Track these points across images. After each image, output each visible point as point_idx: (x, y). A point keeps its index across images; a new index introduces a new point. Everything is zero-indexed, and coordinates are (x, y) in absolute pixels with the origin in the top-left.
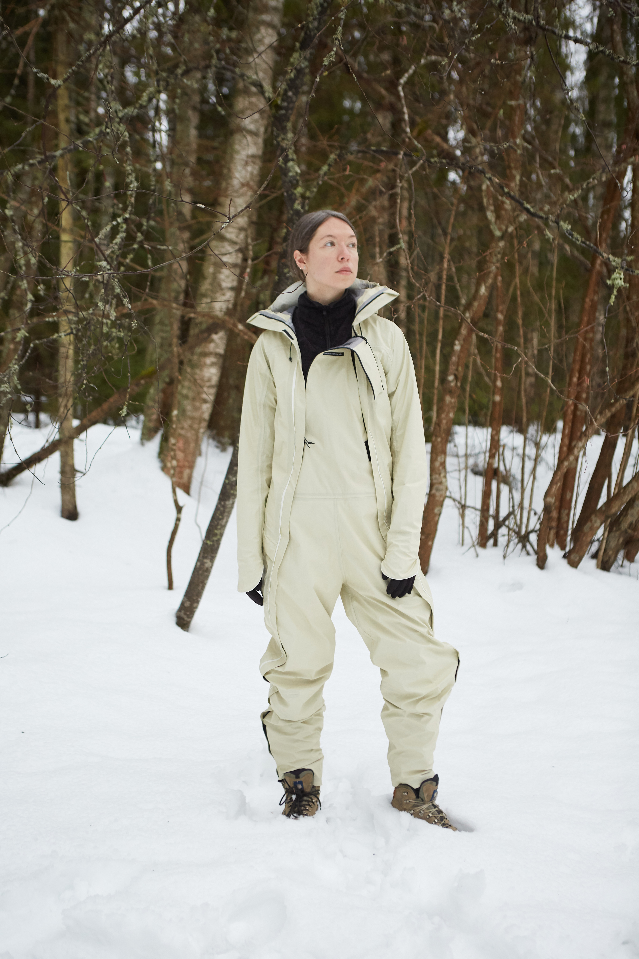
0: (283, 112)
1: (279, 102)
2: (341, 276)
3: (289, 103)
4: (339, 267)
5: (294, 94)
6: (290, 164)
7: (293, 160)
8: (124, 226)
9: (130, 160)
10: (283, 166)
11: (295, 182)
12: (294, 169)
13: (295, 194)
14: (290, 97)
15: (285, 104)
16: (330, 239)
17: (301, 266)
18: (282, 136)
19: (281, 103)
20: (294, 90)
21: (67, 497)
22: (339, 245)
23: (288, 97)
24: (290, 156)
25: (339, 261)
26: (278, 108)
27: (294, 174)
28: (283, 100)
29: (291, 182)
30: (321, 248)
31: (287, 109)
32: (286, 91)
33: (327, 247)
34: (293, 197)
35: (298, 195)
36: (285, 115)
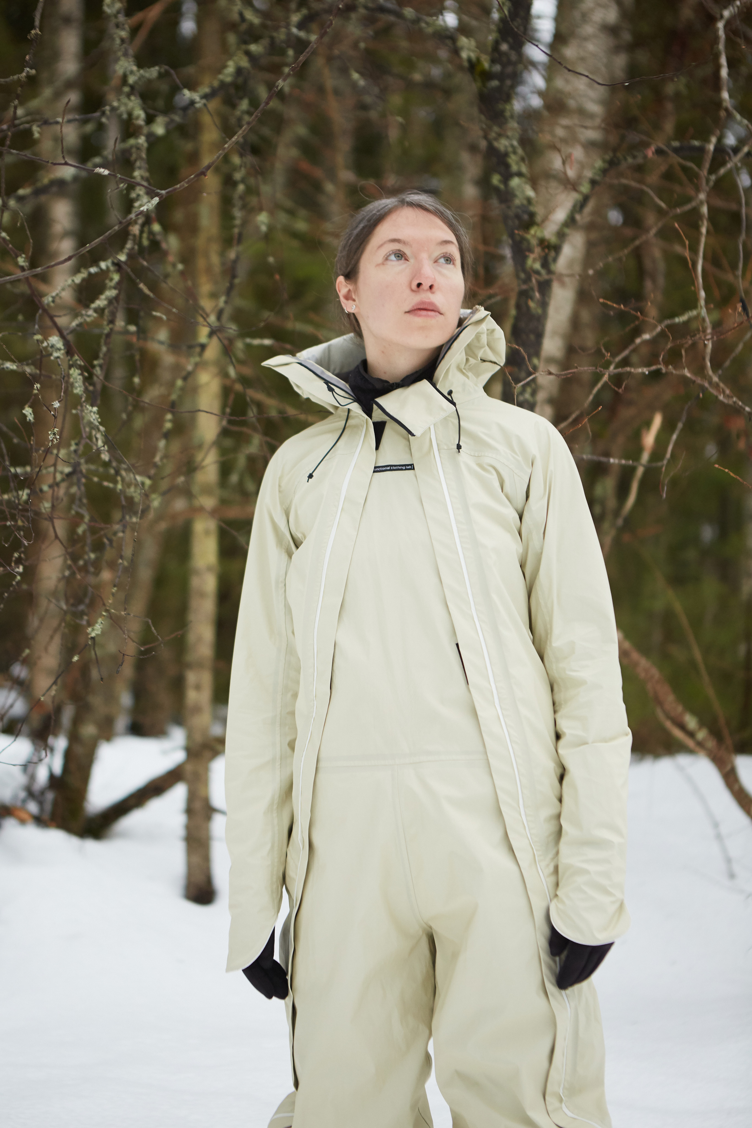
0: (495, 83)
1: (486, 65)
2: (417, 320)
3: (504, 66)
4: (413, 300)
5: (511, 47)
6: (515, 182)
7: (520, 174)
8: (116, 277)
9: (141, 158)
10: (502, 187)
11: (526, 217)
12: (523, 192)
13: (528, 241)
14: (505, 54)
15: (497, 68)
16: (396, 246)
17: (349, 307)
18: (496, 129)
19: (490, 66)
20: (510, 40)
21: (196, 859)
22: (416, 258)
23: (501, 54)
24: (514, 168)
25: (412, 291)
26: (486, 76)
27: (525, 202)
28: (493, 61)
29: (518, 216)
30: (378, 265)
31: (501, 77)
32: (496, 44)
33: (389, 263)
34: (524, 245)
35: (534, 242)
36: (499, 89)
